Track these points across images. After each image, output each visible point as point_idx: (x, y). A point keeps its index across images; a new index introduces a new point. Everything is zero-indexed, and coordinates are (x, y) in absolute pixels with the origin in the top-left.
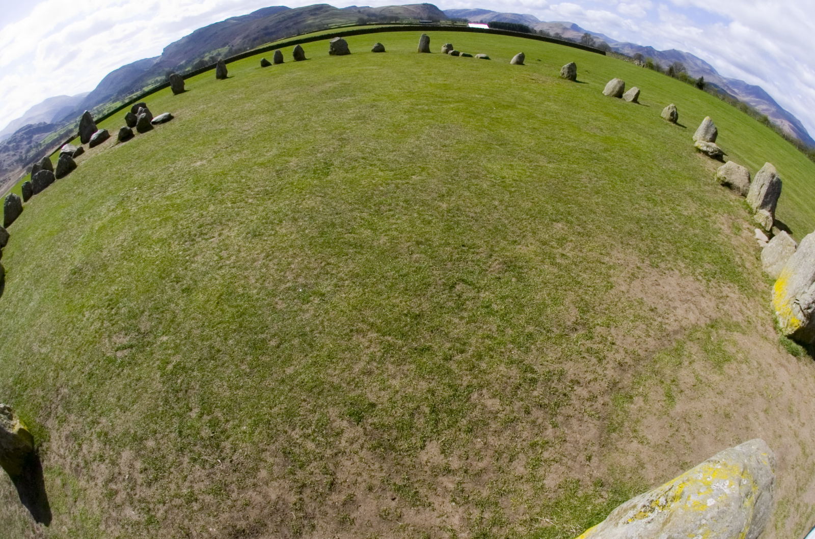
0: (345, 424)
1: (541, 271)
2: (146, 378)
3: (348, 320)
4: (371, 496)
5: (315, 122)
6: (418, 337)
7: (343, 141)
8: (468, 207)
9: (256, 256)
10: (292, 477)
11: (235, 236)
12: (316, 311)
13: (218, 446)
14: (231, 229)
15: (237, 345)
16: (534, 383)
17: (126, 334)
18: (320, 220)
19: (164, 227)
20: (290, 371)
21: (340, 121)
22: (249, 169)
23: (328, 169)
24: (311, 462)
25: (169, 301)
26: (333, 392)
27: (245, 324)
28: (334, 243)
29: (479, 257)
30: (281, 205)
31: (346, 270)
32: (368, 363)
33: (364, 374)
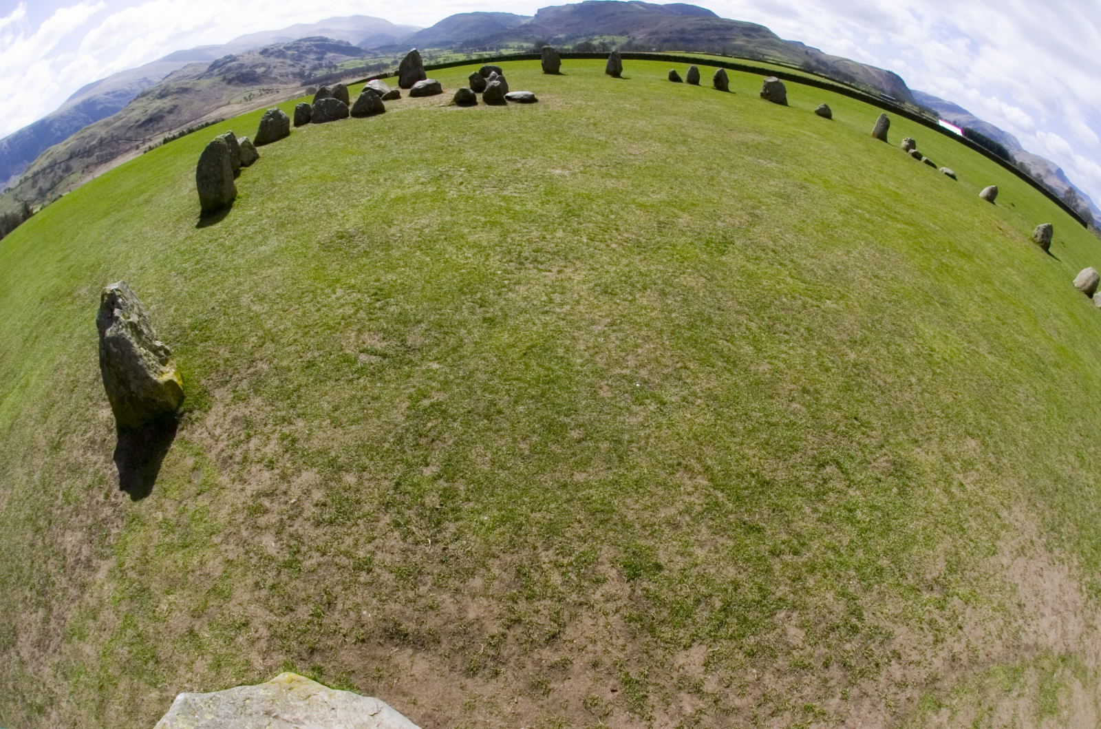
0: (613, 573)
1: (929, 493)
2: (386, 401)
3: (682, 448)
4: (591, 673)
5: (724, 178)
6: (754, 509)
7: (755, 219)
8: (879, 370)
10: (510, 603)
11: (579, 282)
12: (646, 419)
13: (439, 523)
14: (576, 270)
15: (527, 415)
16: (854, 632)
17: (384, 339)
18: (695, 308)
19: (487, 232)
20: (579, 477)
21: (757, 190)
22: (623, 205)
23: (726, 246)
24: (545, 599)
25: (462, 323)
26: (620, 528)
27: (549, 395)
28: (702, 344)
29: (867, 441)
30: (653, 267)
31: (705, 386)
32: (680, 513)
33: (669, 523)
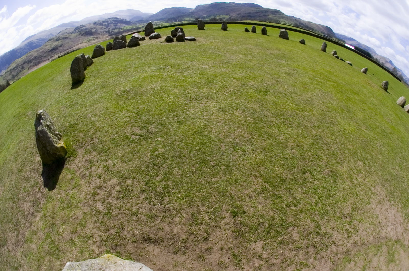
0: (228, 215)
1: (344, 182)
2: (142, 152)
3: (252, 168)
4: (220, 252)
5: (266, 67)
6: (279, 190)
7: (278, 82)
9: (220, 120)
10: (189, 227)
11: (213, 107)
12: (238, 157)
13: (162, 198)
14: (212, 103)
15: (194, 157)
16: (318, 234)
17: (141, 129)
18: (256, 116)
19: (178, 89)
20: (214, 179)
21: (278, 72)
22: (229, 78)
23: (267, 93)
24: (202, 225)
25: (169, 123)
26: (230, 198)
27: (202, 149)
28: (259, 129)
29: (321, 164)
30: (240, 101)
31: (260, 145)
32: (252, 192)
33: (248, 196)
